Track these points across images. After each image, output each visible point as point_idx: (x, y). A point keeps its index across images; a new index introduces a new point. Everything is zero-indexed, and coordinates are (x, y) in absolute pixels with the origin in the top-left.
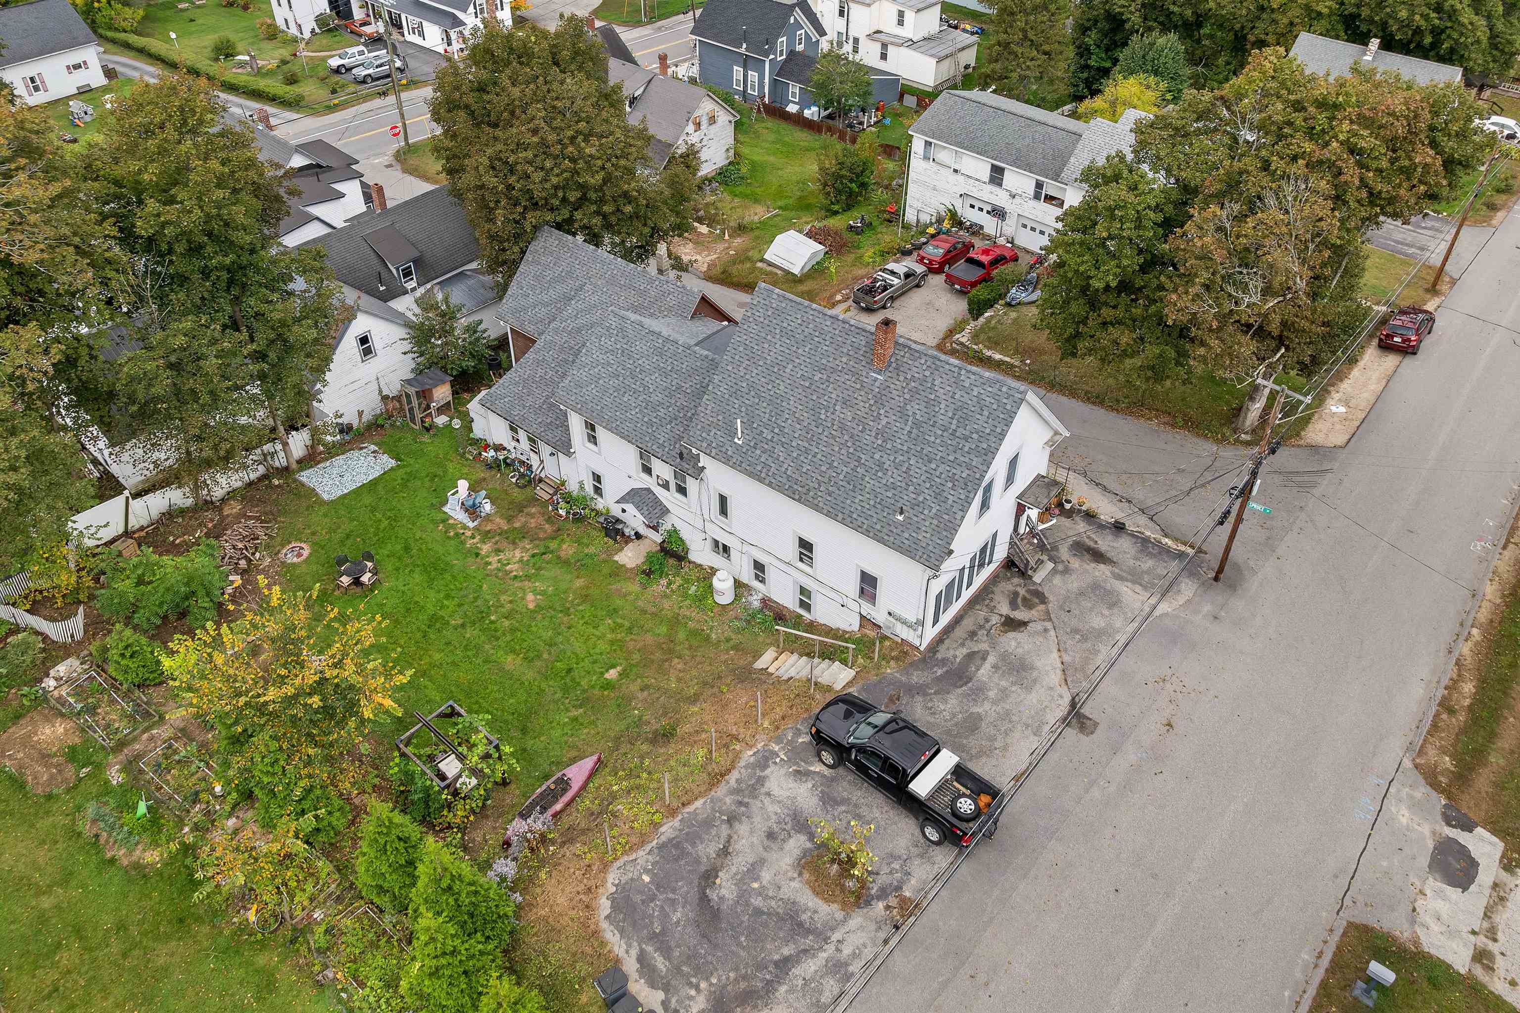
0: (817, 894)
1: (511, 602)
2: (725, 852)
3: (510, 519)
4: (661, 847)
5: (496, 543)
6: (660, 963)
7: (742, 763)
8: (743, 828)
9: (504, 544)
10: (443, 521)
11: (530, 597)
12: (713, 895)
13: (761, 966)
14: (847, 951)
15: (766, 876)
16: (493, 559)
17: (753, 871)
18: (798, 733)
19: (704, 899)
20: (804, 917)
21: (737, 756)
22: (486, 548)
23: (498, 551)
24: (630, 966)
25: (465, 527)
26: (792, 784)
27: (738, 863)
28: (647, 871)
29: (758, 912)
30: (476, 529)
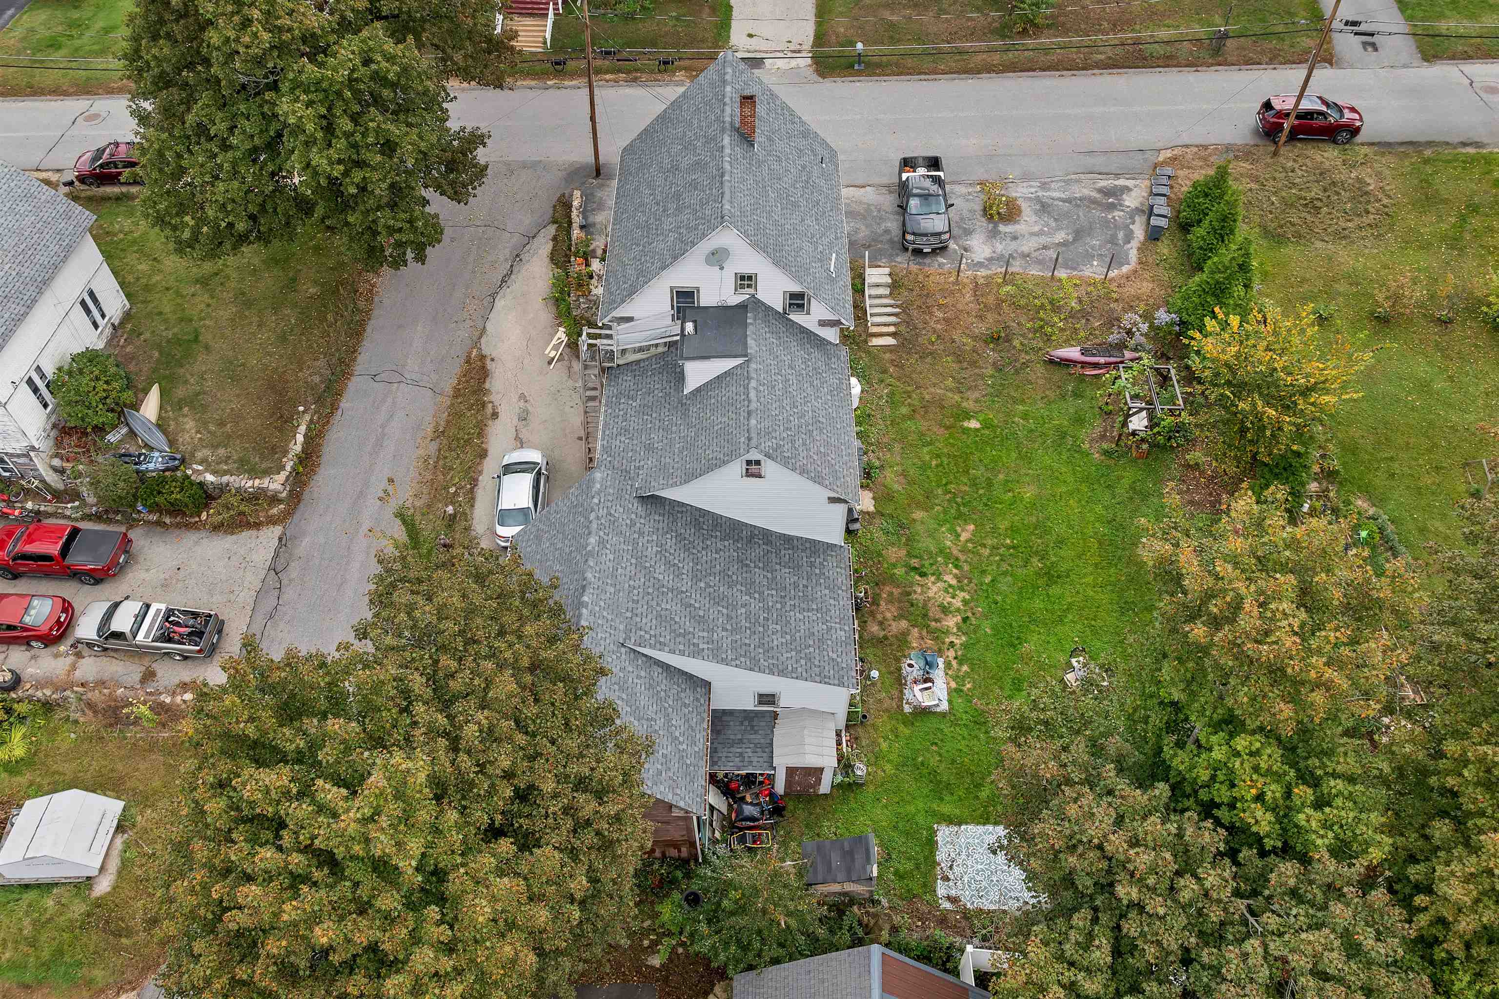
0: (1021, 212)
1: (984, 546)
2: (1045, 247)
3: (903, 638)
4: (1074, 269)
5: (937, 621)
6: (1121, 235)
7: (989, 272)
8: (1025, 249)
9: (934, 612)
10: (958, 691)
11: (964, 536)
12: (1070, 238)
13: (1079, 206)
14: (1033, 190)
15: (1036, 229)
16: (957, 603)
17: (1040, 233)
18: (941, 265)
19: (1075, 240)
20: (1038, 207)
21: (986, 277)
22: (951, 622)
23: (945, 610)
24: (1135, 244)
25: (948, 665)
26: (976, 248)
27: (1043, 240)
28: (1092, 265)
29: (1056, 220)
30: (940, 653)
